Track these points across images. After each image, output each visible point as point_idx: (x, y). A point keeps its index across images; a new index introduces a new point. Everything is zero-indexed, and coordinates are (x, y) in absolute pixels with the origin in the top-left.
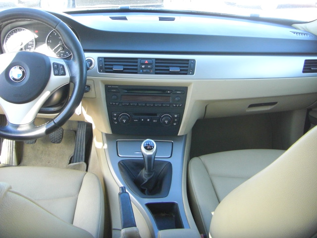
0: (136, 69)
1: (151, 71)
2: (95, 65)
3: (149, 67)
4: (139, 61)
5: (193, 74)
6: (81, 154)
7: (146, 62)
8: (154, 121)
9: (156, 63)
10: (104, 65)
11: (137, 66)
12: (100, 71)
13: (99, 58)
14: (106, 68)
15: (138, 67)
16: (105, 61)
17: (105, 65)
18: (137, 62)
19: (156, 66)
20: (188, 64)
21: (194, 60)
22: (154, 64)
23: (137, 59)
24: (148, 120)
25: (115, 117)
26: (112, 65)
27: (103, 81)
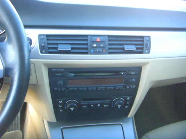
0: (87, 49)
1: (104, 50)
2: (36, 44)
3: (102, 45)
4: (89, 38)
5: (149, 52)
6: (16, 123)
7: (98, 40)
8: (105, 106)
9: (109, 40)
10: (46, 44)
11: (87, 44)
12: (42, 52)
13: (40, 35)
14: (49, 48)
15: (89, 46)
16: (48, 40)
17: (48, 44)
18: (87, 40)
19: (109, 44)
20: (143, 41)
21: (149, 37)
22: (107, 42)
23: (86, 36)
24: (99, 105)
25: (61, 104)
26: (57, 44)
27: (46, 65)
